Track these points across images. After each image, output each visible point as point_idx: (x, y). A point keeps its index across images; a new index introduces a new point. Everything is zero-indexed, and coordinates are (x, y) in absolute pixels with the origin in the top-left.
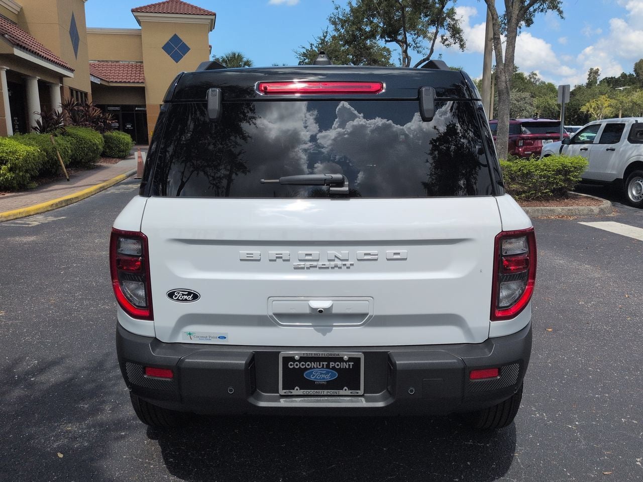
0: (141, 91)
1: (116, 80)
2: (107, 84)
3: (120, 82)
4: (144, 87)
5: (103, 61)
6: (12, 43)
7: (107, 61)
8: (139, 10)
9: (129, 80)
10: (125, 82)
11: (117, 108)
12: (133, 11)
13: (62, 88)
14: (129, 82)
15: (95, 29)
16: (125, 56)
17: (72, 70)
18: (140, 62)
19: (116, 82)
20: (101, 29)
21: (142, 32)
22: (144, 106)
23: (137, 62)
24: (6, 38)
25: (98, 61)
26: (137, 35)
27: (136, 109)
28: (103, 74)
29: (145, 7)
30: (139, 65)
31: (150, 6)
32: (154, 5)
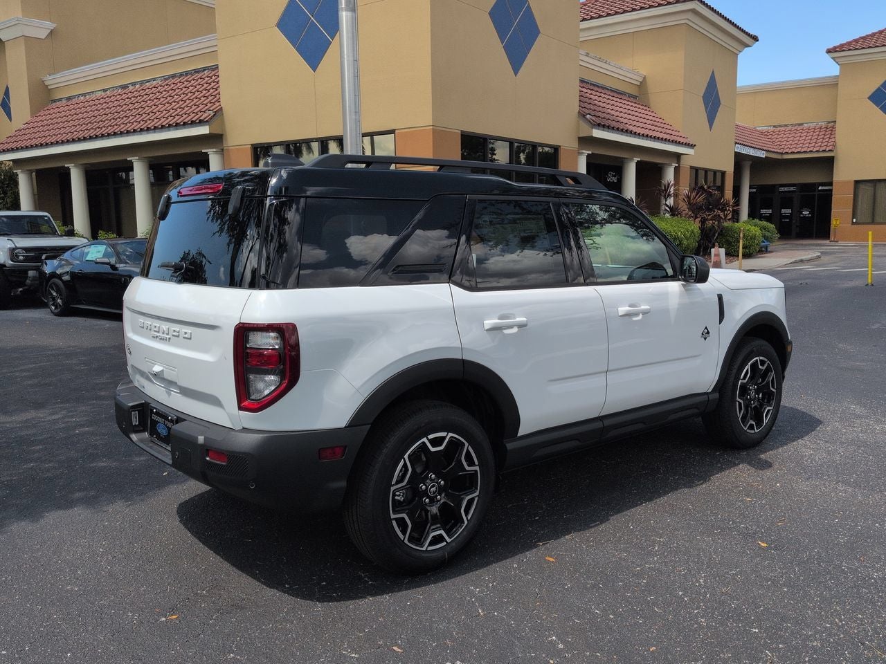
0: (828, 163)
1: (793, 150)
2: (779, 157)
3: (799, 152)
4: (833, 157)
5: (780, 126)
6: (591, 123)
7: (786, 126)
8: (838, 49)
9: (811, 149)
10: (805, 152)
11: (792, 189)
12: (829, 51)
13: (677, 170)
14: (811, 151)
15: (775, 83)
16: (812, 116)
17: (692, 146)
18: (833, 122)
19: (793, 153)
20: (783, 83)
21: (839, 79)
22: (831, 184)
23: (829, 123)
24: (587, 119)
25: (774, 126)
26: (831, 85)
27: (820, 188)
28: (776, 144)
29: (849, 43)
30: (830, 128)
31: (856, 41)
32: (864, 38)
